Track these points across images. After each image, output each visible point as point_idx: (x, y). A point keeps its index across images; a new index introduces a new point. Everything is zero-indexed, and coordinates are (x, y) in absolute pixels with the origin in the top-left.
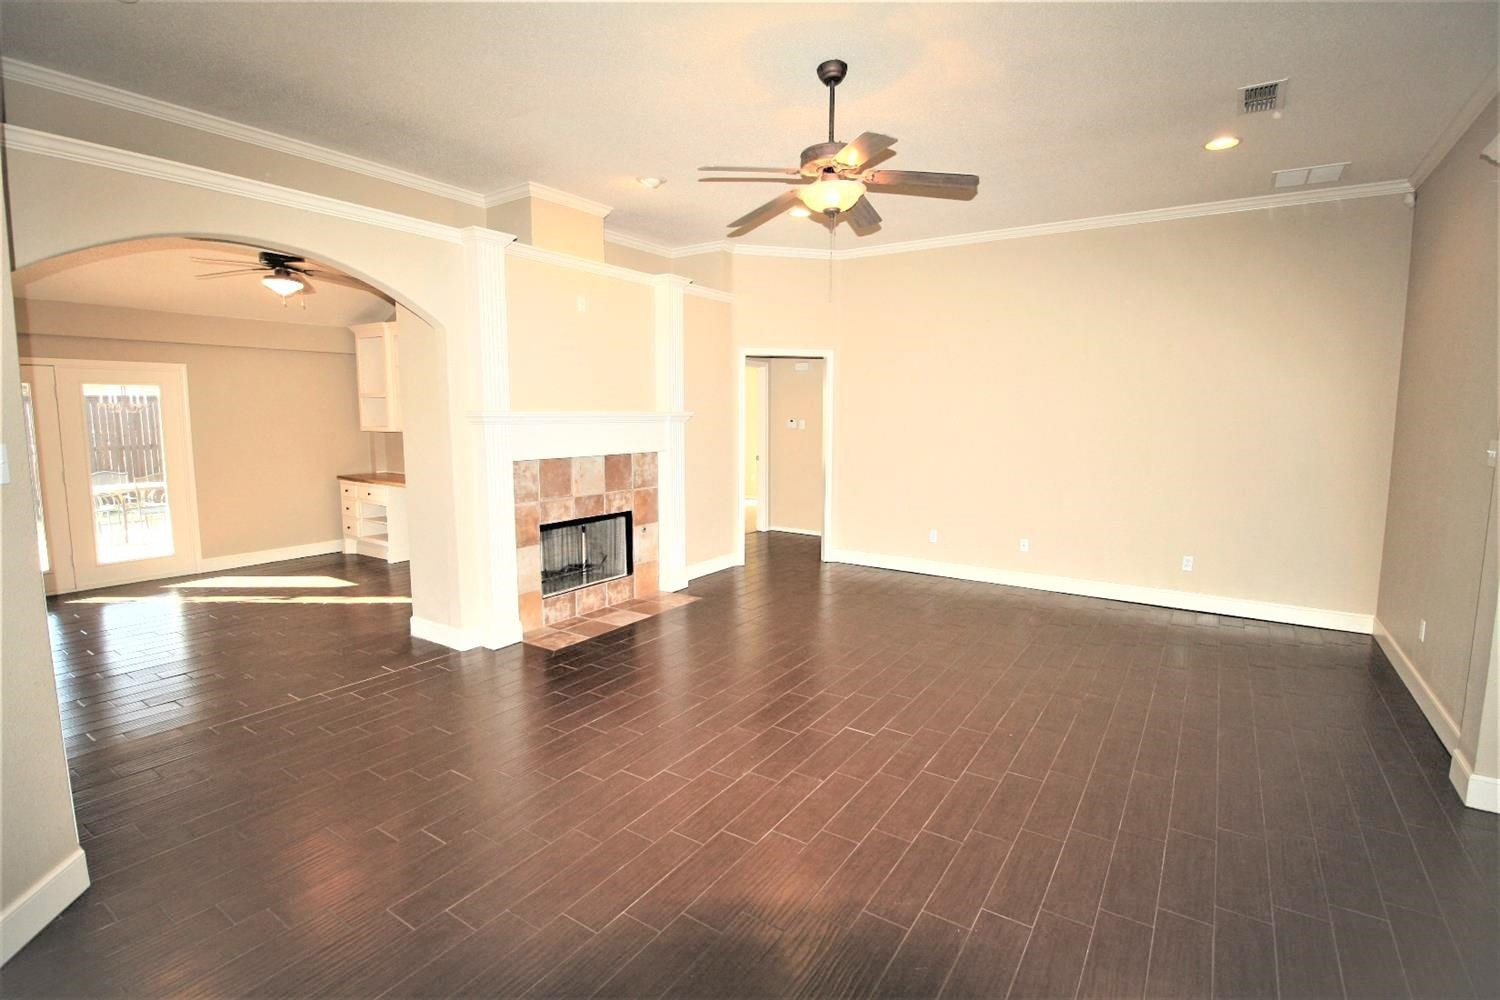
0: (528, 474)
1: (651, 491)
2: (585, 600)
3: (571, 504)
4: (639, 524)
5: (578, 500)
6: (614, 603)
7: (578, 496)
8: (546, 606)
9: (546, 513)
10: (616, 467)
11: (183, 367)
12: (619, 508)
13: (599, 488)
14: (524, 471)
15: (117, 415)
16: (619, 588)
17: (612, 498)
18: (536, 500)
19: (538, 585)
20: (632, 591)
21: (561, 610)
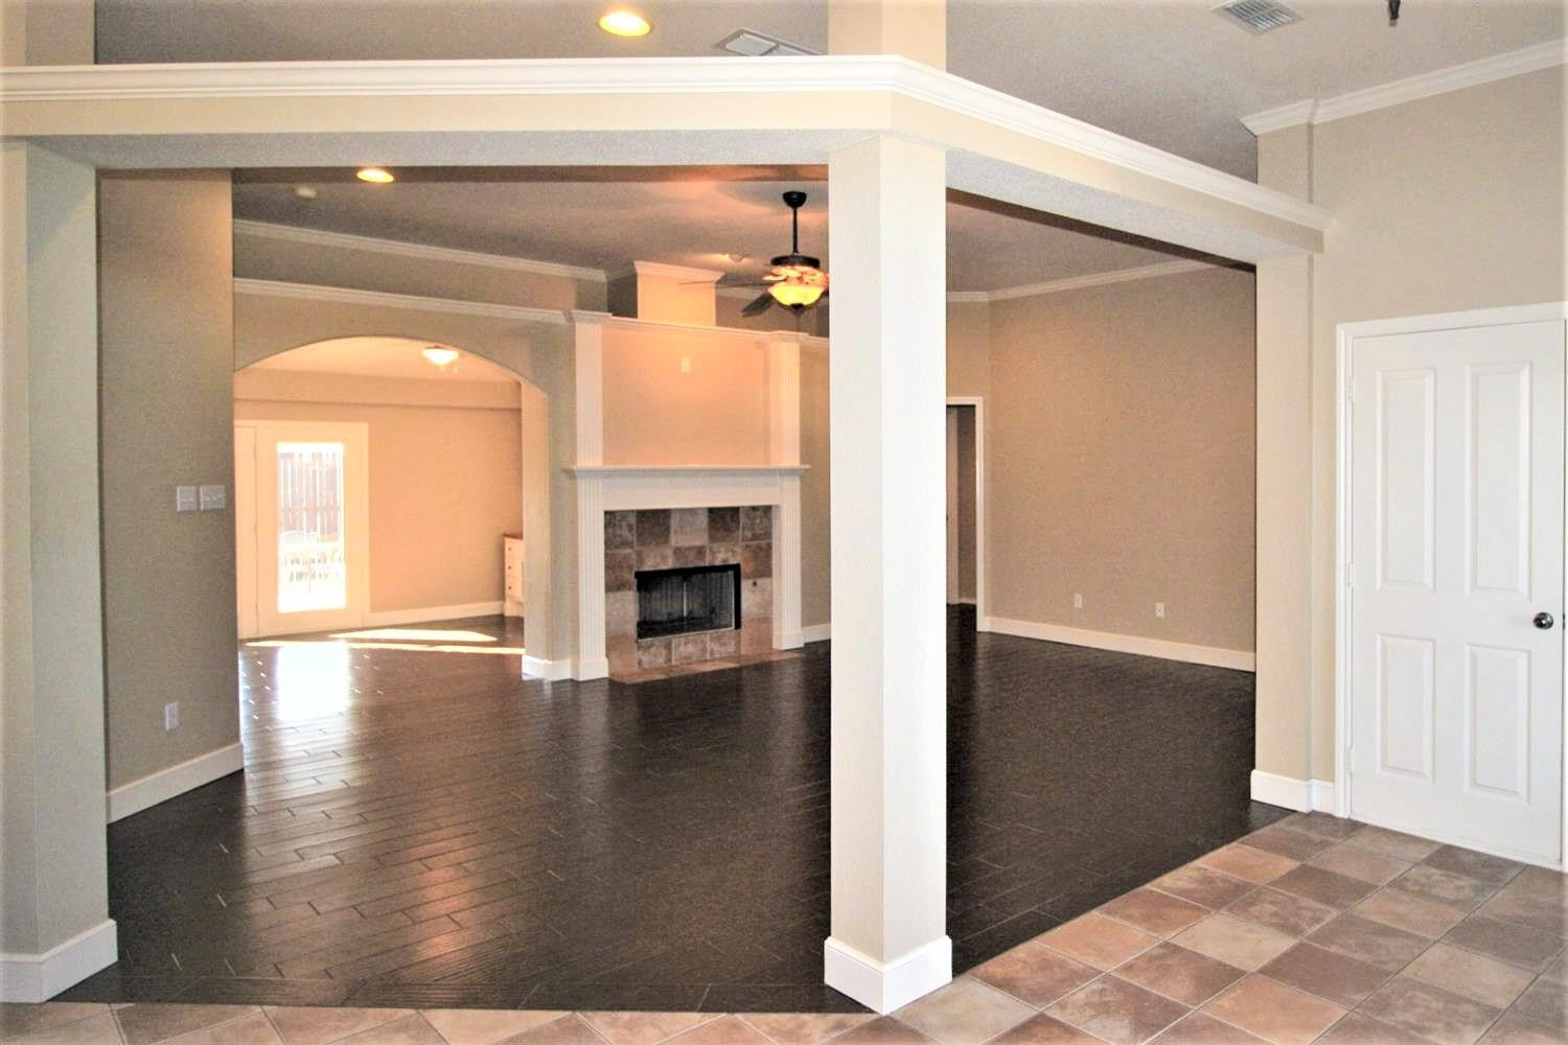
0: (624, 523)
1: (764, 546)
2: (682, 648)
3: (669, 552)
4: (748, 578)
5: (678, 551)
6: (717, 656)
7: (677, 545)
8: (638, 650)
9: (641, 561)
10: (722, 519)
11: (364, 427)
12: (724, 561)
13: (701, 539)
14: (620, 521)
15: (314, 472)
16: (722, 641)
17: (715, 549)
18: (632, 547)
19: (632, 629)
20: (738, 644)
21: (655, 656)
